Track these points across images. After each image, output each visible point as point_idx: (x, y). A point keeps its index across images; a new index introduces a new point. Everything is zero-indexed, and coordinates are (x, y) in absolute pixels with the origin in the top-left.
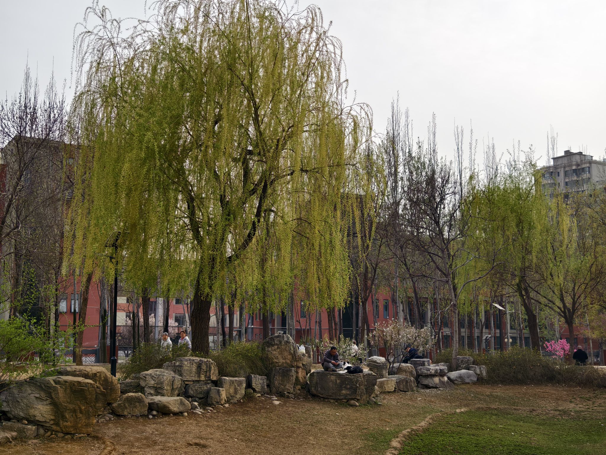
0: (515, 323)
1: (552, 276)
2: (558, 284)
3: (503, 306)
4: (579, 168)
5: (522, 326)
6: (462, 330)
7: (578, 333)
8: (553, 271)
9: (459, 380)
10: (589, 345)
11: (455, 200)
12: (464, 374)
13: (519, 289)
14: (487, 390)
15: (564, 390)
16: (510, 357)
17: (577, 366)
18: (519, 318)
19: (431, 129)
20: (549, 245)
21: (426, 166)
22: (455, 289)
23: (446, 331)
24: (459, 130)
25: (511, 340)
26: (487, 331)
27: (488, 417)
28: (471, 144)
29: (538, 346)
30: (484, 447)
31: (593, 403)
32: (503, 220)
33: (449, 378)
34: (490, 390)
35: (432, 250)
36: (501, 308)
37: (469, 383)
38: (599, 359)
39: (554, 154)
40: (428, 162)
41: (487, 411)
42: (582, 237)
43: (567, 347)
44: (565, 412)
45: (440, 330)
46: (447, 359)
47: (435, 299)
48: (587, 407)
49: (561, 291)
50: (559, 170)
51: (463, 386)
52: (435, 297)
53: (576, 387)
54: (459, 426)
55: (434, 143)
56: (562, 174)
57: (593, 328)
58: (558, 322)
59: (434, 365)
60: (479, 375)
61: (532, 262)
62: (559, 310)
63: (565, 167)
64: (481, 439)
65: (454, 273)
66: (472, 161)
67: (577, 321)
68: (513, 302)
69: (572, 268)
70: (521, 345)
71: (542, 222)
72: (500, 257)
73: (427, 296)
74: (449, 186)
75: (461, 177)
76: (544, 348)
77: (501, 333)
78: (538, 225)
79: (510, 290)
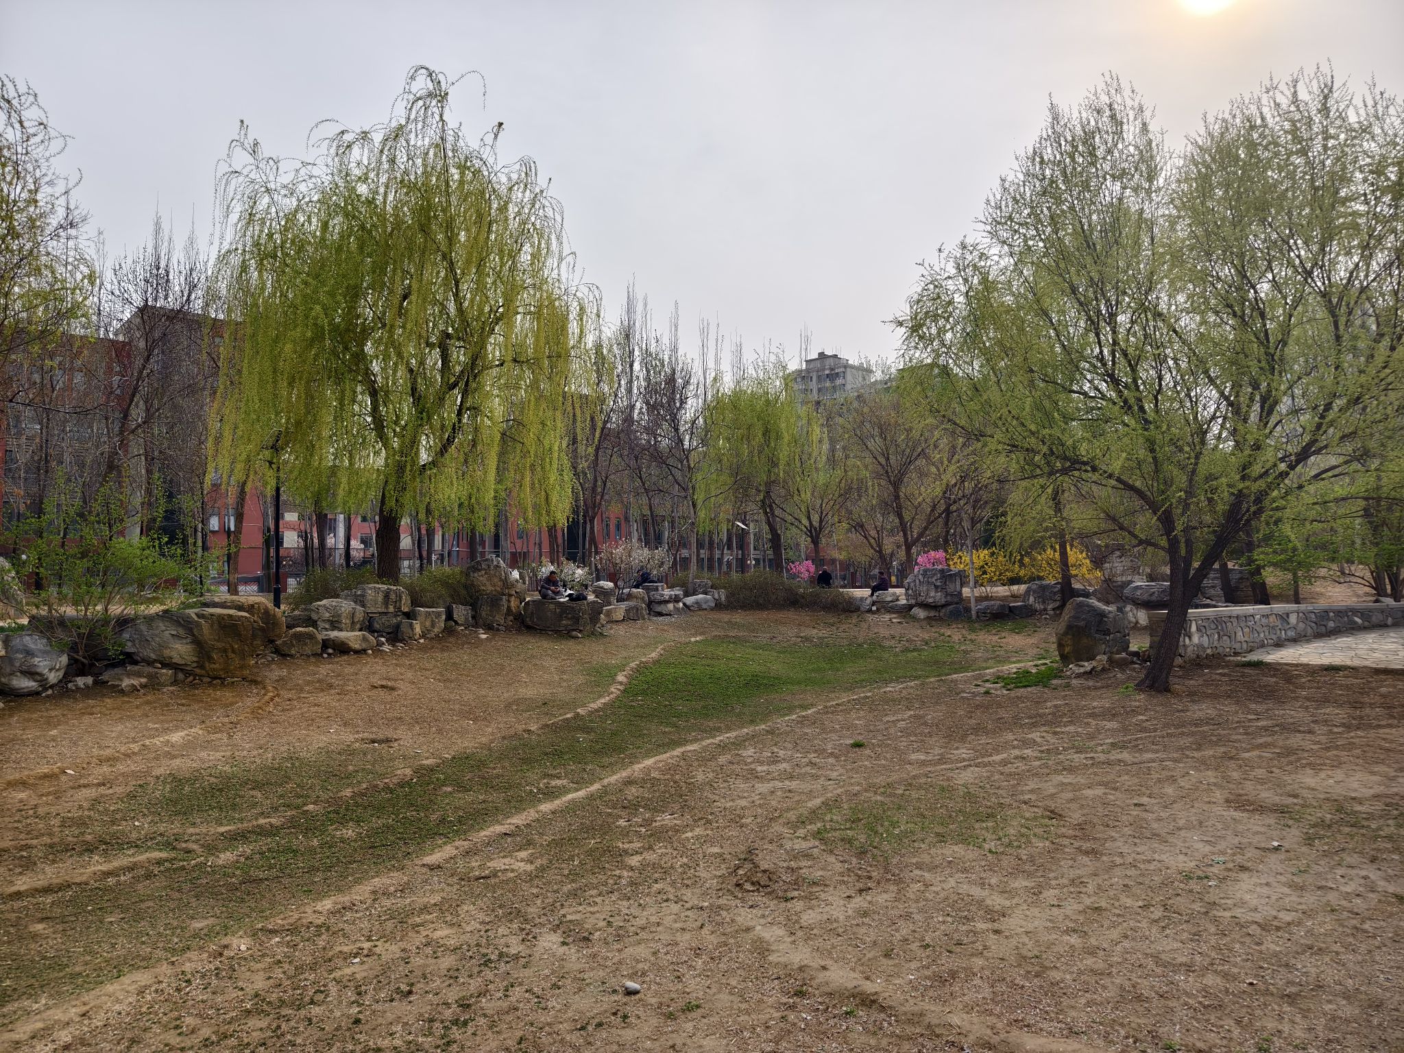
0: (759, 543)
1: (799, 492)
2: (805, 501)
3: (746, 525)
4: (833, 372)
5: (766, 546)
6: (702, 551)
7: (825, 554)
8: (800, 486)
9: (696, 606)
10: (836, 566)
11: (698, 404)
12: (701, 599)
13: (763, 506)
14: (725, 617)
15: (807, 615)
16: (751, 580)
17: (821, 589)
18: (763, 539)
19: (673, 320)
20: (797, 457)
21: (666, 363)
22: (694, 506)
23: (685, 553)
24: (705, 323)
25: (753, 562)
26: (729, 552)
27: (725, 646)
28: (717, 340)
29: (781, 567)
30: (720, 678)
31: (837, 629)
32: (749, 428)
33: (684, 604)
34: (729, 616)
35: (671, 461)
36: (744, 527)
37: (705, 609)
38: (846, 582)
39: (807, 355)
40: (667, 360)
41: (725, 639)
42: (833, 450)
44: (807, 639)
45: (677, 552)
46: (683, 583)
47: (673, 517)
48: (831, 633)
49: (808, 508)
50: (811, 375)
51: (700, 613)
52: (673, 515)
53: (820, 611)
54: (694, 656)
55: (676, 335)
56: (814, 379)
57: (840, 549)
58: (805, 542)
59: (669, 590)
60: (717, 600)
61: (778, 475)
62: (805, 529)
63: (818, 371)
64: (716, 670)
65: (693, 488)
66: (717, 361)
67: (824, 540)
68: (757, 521)
69: (821, 483)
70: (764, 567)
71: (790, 432)
72: (744, 470)
73: (664, 514)
74: (691, 388)
75: (705, 378)
76: (788, 570)
77: (743, 555)
78: (786, 434)
79: (754, 507)
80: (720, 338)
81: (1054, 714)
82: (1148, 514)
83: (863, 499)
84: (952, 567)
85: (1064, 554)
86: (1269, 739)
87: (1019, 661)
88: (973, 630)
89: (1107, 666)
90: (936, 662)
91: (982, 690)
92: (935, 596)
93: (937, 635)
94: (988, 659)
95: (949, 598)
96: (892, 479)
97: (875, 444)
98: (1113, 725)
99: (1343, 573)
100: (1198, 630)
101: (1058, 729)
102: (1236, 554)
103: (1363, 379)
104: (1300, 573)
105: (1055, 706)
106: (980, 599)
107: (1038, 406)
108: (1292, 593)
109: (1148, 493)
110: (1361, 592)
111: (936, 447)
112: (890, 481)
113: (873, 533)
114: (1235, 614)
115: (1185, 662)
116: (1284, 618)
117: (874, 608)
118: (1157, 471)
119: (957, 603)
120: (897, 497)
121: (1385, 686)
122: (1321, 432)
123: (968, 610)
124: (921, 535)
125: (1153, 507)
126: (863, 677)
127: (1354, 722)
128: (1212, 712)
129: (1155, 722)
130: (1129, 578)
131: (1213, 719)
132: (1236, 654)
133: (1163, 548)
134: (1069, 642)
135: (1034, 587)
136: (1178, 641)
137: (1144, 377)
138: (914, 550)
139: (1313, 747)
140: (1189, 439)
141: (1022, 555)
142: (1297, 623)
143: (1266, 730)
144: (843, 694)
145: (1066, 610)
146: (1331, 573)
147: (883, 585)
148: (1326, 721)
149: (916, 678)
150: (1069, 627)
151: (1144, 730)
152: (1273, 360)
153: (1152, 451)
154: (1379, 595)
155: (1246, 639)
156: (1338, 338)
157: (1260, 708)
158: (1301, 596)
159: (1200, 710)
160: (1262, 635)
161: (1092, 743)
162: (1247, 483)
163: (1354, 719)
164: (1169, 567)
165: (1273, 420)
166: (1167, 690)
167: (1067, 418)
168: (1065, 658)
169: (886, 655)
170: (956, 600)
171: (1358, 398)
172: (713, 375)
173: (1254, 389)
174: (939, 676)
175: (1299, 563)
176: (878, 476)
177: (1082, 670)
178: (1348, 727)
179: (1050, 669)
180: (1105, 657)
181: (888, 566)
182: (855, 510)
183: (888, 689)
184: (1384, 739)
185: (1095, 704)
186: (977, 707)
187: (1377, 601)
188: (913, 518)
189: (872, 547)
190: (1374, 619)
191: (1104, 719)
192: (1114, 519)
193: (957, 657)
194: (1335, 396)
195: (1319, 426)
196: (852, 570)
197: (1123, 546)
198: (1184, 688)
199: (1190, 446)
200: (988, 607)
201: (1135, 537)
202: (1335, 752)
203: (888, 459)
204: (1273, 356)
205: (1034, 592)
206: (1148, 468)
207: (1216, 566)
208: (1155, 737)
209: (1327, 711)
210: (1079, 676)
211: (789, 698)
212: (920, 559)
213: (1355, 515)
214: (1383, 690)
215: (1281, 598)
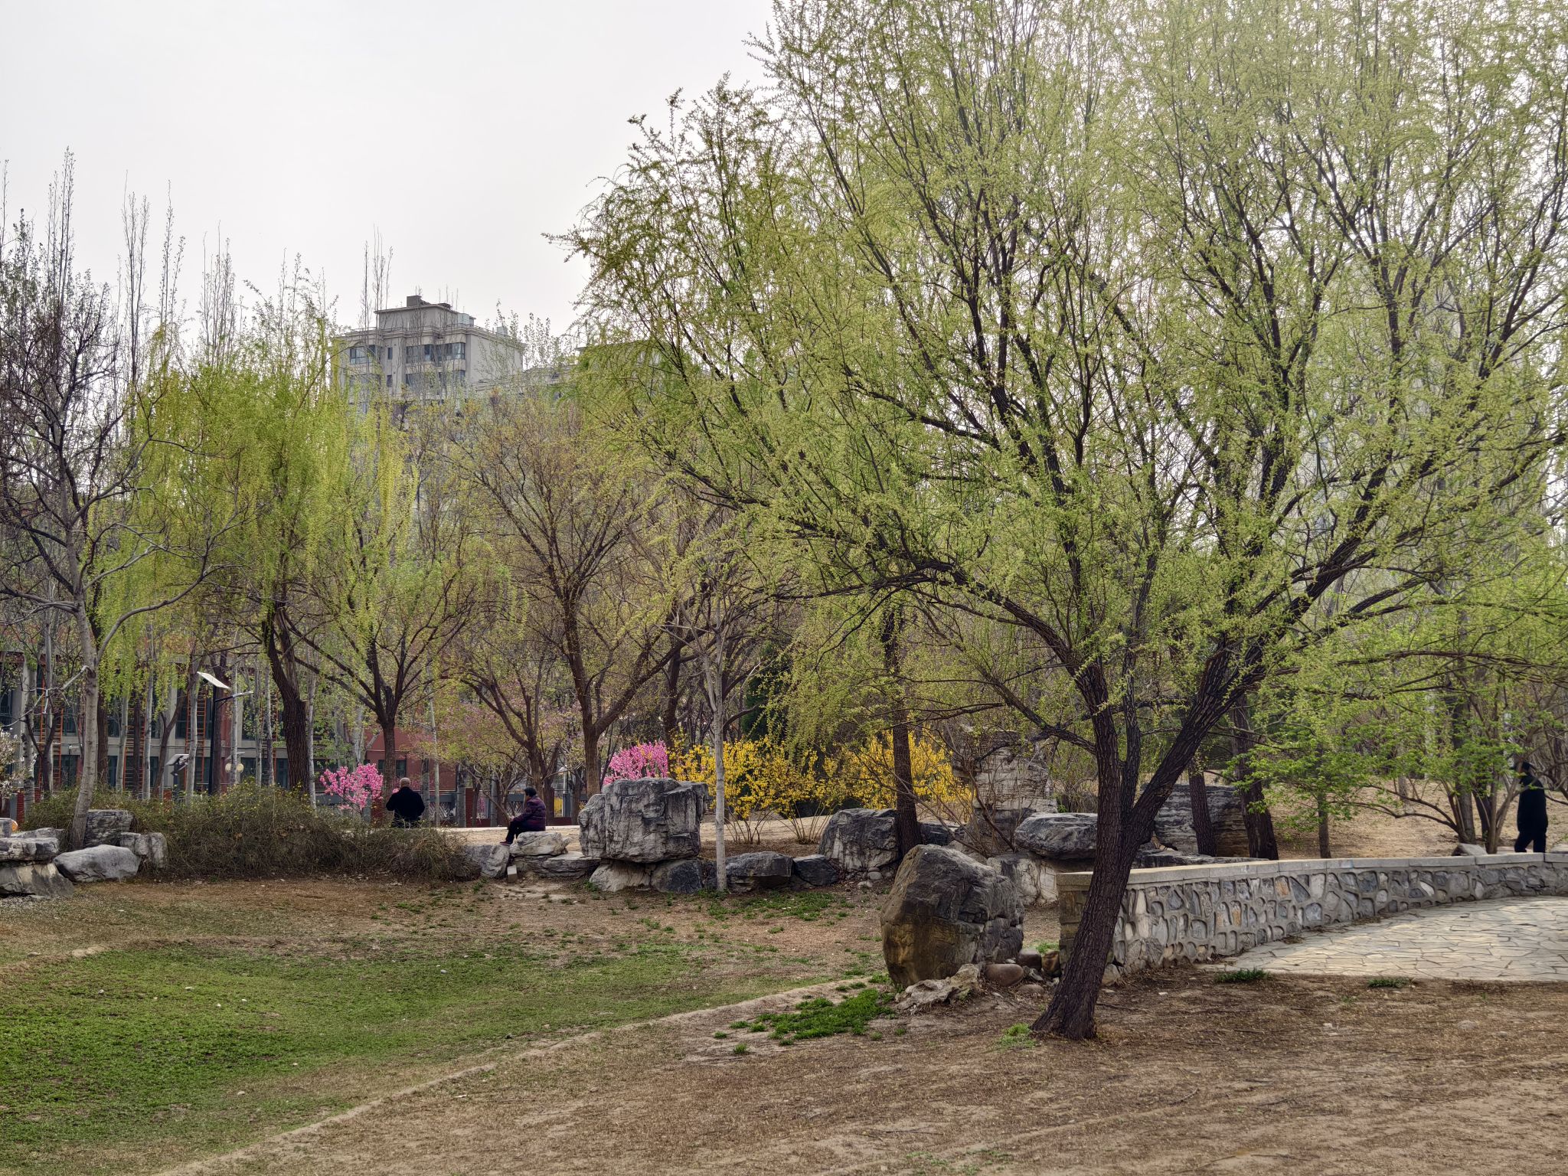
0: (254, 723)
1: (351, 604)
2: (366, 626)
3: (225, 680)
4: (440, 342)
5: (271, 730)
6: (113, 741)
7: (407, 749)
8: (354, 595)
9: (90, 872)
10: (433, 777)
11: (116, 392)
12: (104, 855)
13: (267, 637)
14: (162, 896)
15: (360, 890)
16: (230, 810)
17: (397, 829)
18: (265, 712)
19: (59, 193)
20: (350, 529)
21: (40, 290)
22: (97, 632)
23: (69, 744)
24: (138, 205)
25: (240, 767)
26: (181, 742)
27: (158, 967)
28: (167, 245)
29: (306, 779)
30: (137, 1045)
31: (428, 918)
32: (237, 455)
33: (61, 868)
34: (172, 896)
35: (42, 523)
36: (219, 684)
37: (114, 880)
38: (454, 812)
39: (379, 300)
40: (44, 283)
41: (158, 950)
42: (434, 513)
43: (378, 782)
44: (357, 944)
45: (49, 742)
46: (60, 818)
47: (43, 657)
48: (413, 928)
49: (373, 643)
50: (389, 344)
51: (100, 888)
52: (44, 652)
53: (389, 880)
54: (78, 994)
55: (65, 228)
56: (397, 353)
57: (444, 737)
58: (361, 721)
59: (23, 833)
60: (144, 857)
61: (304, 565)
62: (364, 693)
63: (405, 337)
64: (132, 1024)
65: (97, 588)
66: (168, 293)
67: (407, 717)
68: (252, 671)
69: (401, 588)
70: (265, 781)
71: (335, 468)
72: (222, 551)
73: (20, 648)
74: (101, 352)
75: (135, 335)
76: (320, 787)
77: (214, 749)
78: (324, 473)
79: (245, 637)
80: (175, 243)
81: (872, 1094)
82: (1062, 673)
83: (498, 626)
84: (681, 780)
85: (902, 752)
86: (1270, 1130)
87: (809, 981)
88: (718, 915)
89: (979, 988)
90: (640, 988)
91: (729, 1046)
92: (644, 842)
93: (643, 927)
94: (747, 977)
95: (672, 847)
96: (561, 583)
97: (528, 507)
98: (985, 1112)
99: (1404, 798)
100: (1149, 909)
101: (880, 1127)
102: (1217, 758)
103: (1438, 426)
104: (1330, 796)
105: (876, 1076)
106: (734, 848)
107: (859, 446)
108: (1315, 834)
109: (1062, 635)
110: (1433, 835)
111: (653, 520)
112: (556, 589)
113: (517, 702)
114: (1214, 877)
115: (1124, 975)
116: (1302, 884)
117: (512, 871)
118: (1078, 587)
119: (688, 857)
120: (571, 624)
121: (1469, 1016)
122: (1365, 524)
123: (709, 871)
124: (619, 707)
125: (1068, 659)
126: (478, 1027)
127: (1415, 1088)
128: (1170, 1079)
129: (1066, 1103)
130: (1026, 804)
131: (1171, 1093)
132: (1217, 958)
133: (1086, 745)
134: (908, 938)
135: (844, 821)
136: (1111, 934)
137: (1059, 399)
138: (603, 741)
139: (1345, 1141)
140: (1138, 528)
141: (820, 754)
142: (1324, 894)
143: (1265, 1112)
144: (434, 1070)
145: (902, 872)
146: (1384, 797)
147: (533, 820)
148: (1369, 1089)
149: (595, 1024)
150: (908, 907)
151: (1046, 1120)
152: (1286, 380)
153: (1069, 546)
154: (1462, 840)
155: (1237, 928)
156: (1397, 345)
157: (1254, 1066)
158: (1332, 842)
159: (1148, 1074)
160: (1262, 919)
161: (946, 1153)
162: (1237, 619)
163: (1416, 1082)
164: (1097, 782)
165: (1285, 496)
166: (1091, 1035)
167: (914, 474)
168: (898, 973)
169: (532, 977)
170: (685, 850)
171: (1429, 463)
172: (155, 325)
173: (1253, 435)
174: (641, 1018)
175: (1328, 777)
176: (532, 577)
177: (930, 997)
178: (1406, 1099)
179: (870, 996)
180: (975, 970)
181: (548, 775)
182: (480, 650)
183: (533, 1052)
184: (1464, 1120)
185: (954, 1068)
186: (720, 1084)
187: (1458, 852)
188: (603, 672)
189: (513, 734)
190: (1456, 887)
191: (970, 1101)
192: (996, 683)
193: (682, 975)
194: (1389, 457)
195: (1362, 513)
196: (468, 785)
197: (1015, 736)
198: (1123, 1032)
199: (1139, 542)
200: (749, 865)
201: (1035, 719)
202: (1382, 1150)
203: (553, 541)
204: (1285, 373)
205: (843, 831)
206: (1064, 580)
207: (1183, 780)
208: (1064, 1135)
209: (1371, 1068)
210: (924, 1010)
211: (305, 1083)
212: (616, 761)
213: (1425, 684)
214: (1466, 1024)
215: (1298, 845)
